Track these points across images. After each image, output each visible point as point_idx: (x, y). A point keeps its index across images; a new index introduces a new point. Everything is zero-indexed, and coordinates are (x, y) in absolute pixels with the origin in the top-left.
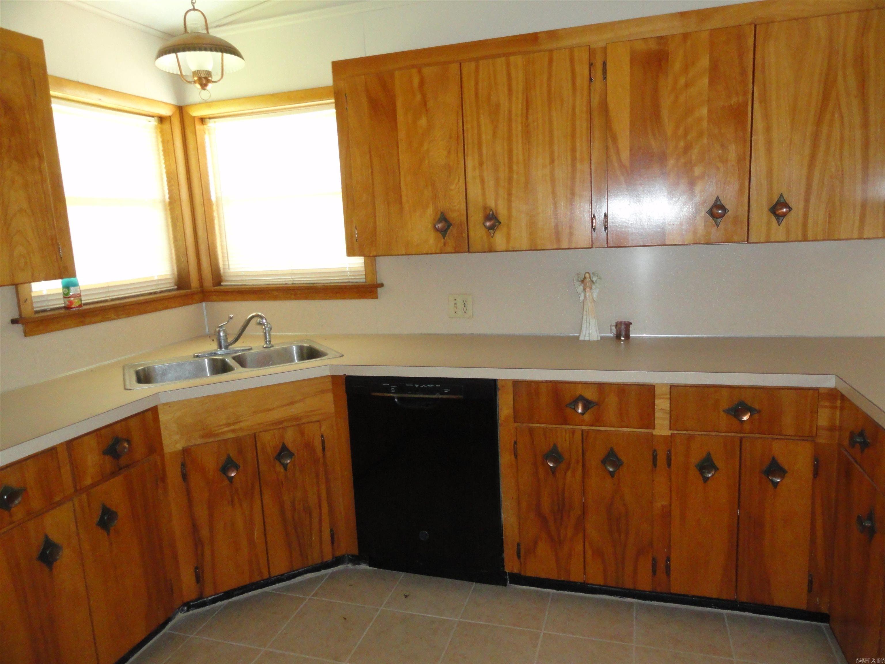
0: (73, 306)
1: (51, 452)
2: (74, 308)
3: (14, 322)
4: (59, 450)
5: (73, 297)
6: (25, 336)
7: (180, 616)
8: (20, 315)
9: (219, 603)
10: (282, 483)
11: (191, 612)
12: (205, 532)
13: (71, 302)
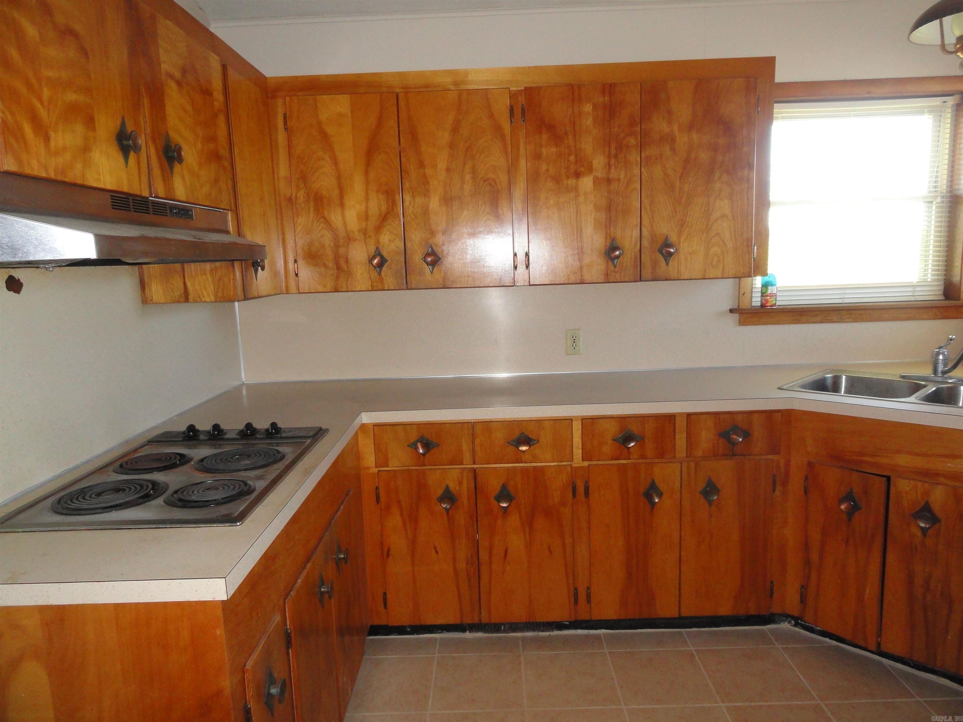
0: (768, 304)
1: (671, 418)
2: (769, 306)
3: (731, 311)
4: (677, 418)
5: (769, 296)
6: (740, 325)
7: (785, 626)
8: (739, 306)
9: (827, 640)
10: (916, 548)
11: (797, 629)
12: (815, 556)
13: (767, 301)
